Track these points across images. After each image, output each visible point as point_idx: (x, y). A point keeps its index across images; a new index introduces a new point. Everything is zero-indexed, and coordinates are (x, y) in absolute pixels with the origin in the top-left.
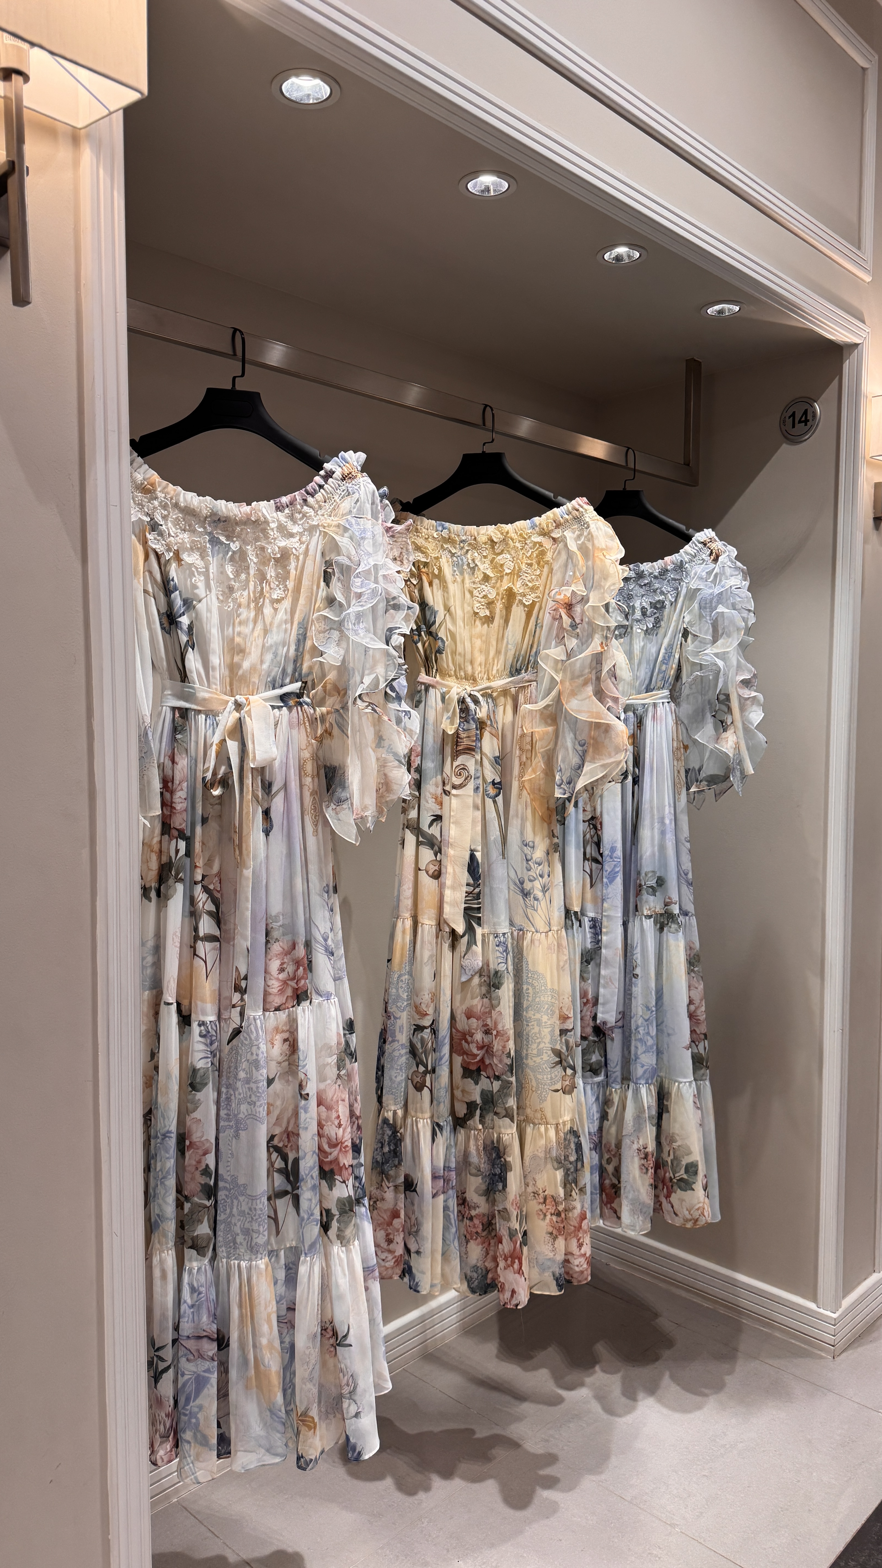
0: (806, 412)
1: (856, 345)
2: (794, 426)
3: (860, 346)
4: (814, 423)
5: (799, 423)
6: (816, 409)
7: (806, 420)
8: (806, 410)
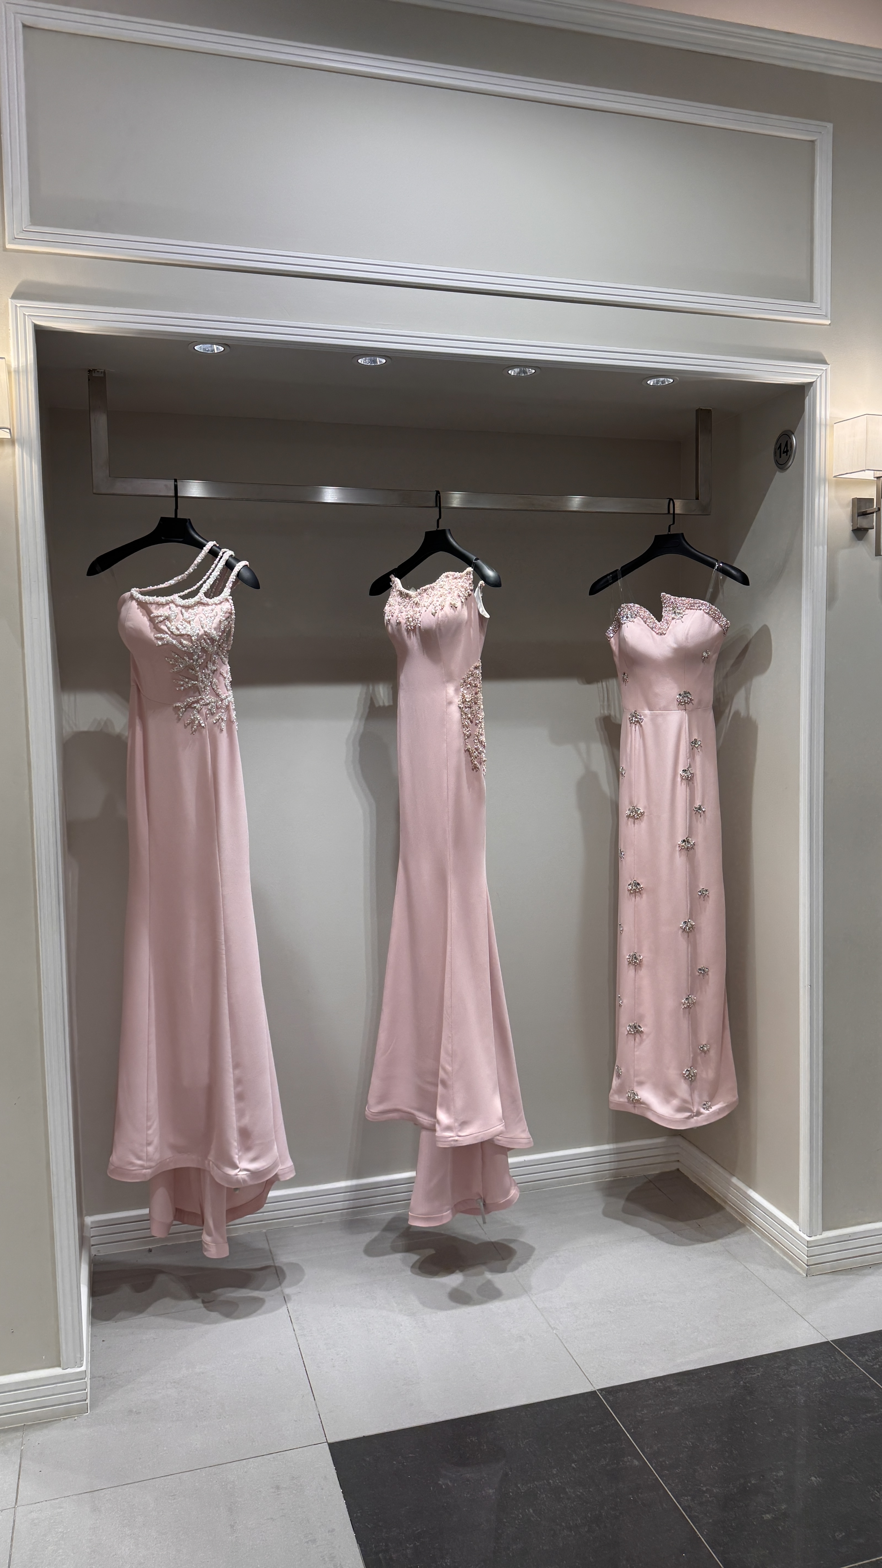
0: (786, 445)
1: (812, 383)
2: (780, 457)
3: (814, 383)
4: (792, 453)
5: (783, 453)
6: (793, 440)
7: (787, 451)
8: (787, 442)
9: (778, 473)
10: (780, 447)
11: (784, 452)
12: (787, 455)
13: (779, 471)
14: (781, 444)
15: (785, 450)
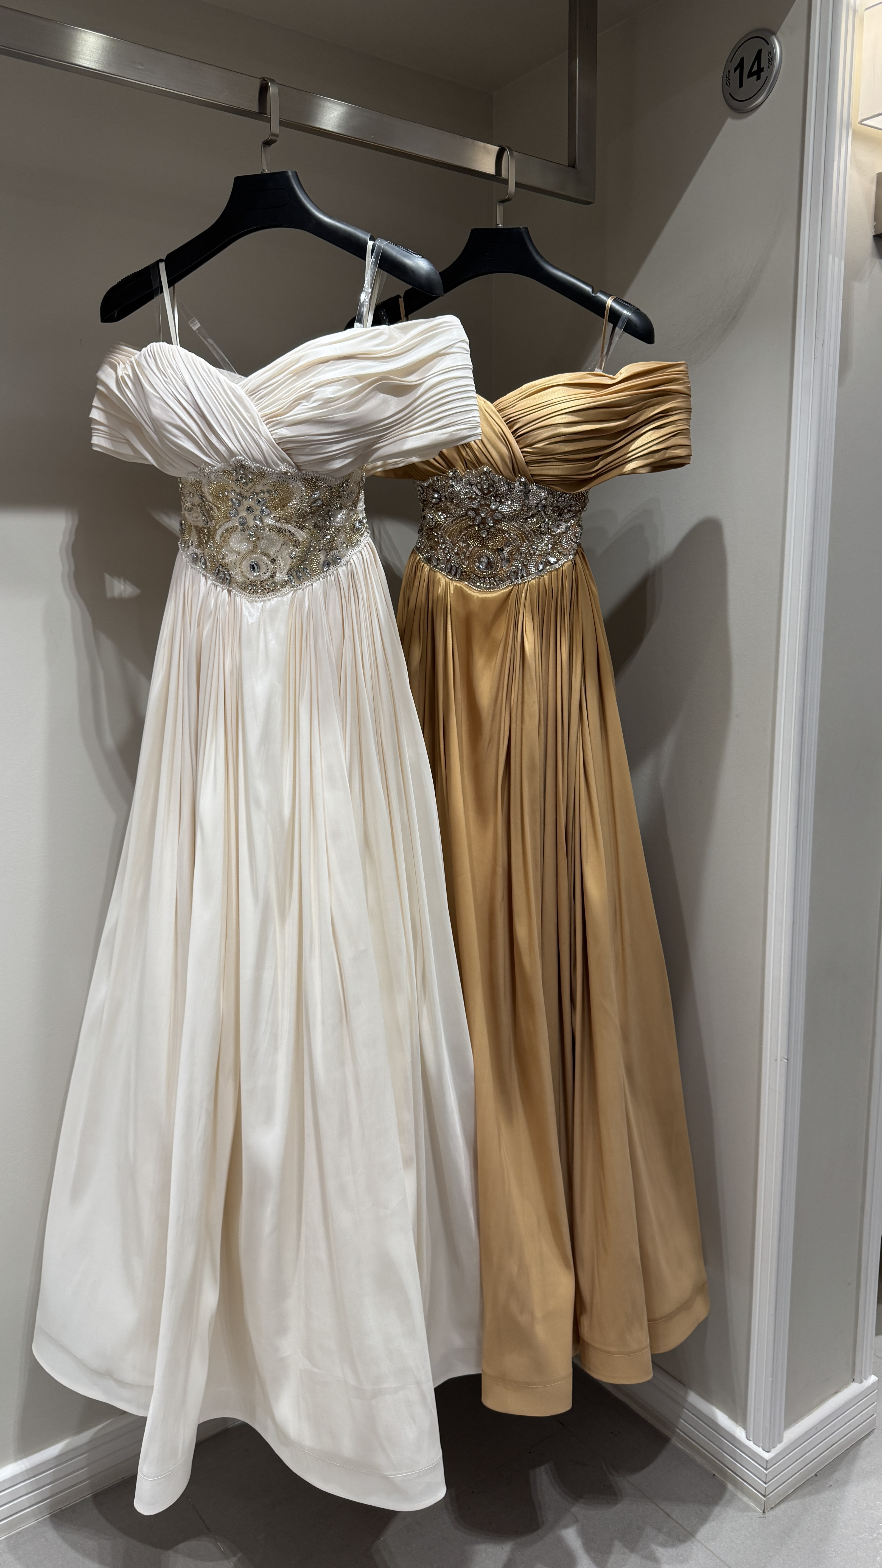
0: (758, 59)
2: (741, 85)
4: (771, 72)
5: (749, 77)
6: (775, 45)
7: (760, 70)
8: (760, 52)
9: (729, 121)
10: (741, 65)
11: (750, 75)
12: (759, 78)
13: (734, 118)
14: (742, 59)
15: (755, 68)
